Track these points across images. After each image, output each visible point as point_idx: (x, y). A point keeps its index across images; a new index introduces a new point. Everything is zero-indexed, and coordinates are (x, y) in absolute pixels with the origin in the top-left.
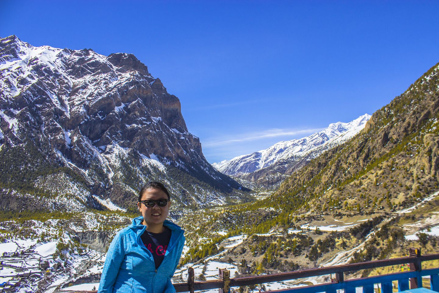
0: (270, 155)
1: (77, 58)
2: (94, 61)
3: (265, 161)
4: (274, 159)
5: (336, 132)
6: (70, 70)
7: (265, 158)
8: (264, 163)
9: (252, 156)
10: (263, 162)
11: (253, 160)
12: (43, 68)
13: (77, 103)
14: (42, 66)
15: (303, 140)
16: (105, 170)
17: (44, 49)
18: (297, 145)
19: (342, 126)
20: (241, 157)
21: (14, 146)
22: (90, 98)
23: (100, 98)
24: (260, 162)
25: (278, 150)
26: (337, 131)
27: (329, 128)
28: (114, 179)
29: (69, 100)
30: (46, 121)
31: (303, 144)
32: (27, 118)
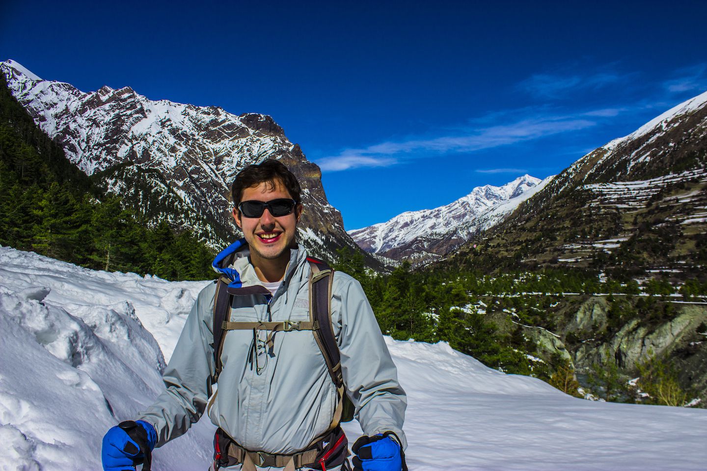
0: (391, 230)
1: (207, 118)
2: (229, 123)
3: (384, 239)
4: (396, 237)
5: (482, 200)
6: (204, 133)
7: (383, 235)
8: (382, 242)
9: (366, 232)
10: (382, 240)
11: (368, 237)
12: (180, 132)
13: (228, 173)
14: (178, 129)
15: (438, 211)
17: (166, 104)
18: (430, 218)
19: (493, 191)
24: (377, 240)
25: (402, 223)
26: (484, 197)
27: (472, 193)
29: (218, 170)
30: (208, 192)
31: (437, 216)
32: (193, 191)
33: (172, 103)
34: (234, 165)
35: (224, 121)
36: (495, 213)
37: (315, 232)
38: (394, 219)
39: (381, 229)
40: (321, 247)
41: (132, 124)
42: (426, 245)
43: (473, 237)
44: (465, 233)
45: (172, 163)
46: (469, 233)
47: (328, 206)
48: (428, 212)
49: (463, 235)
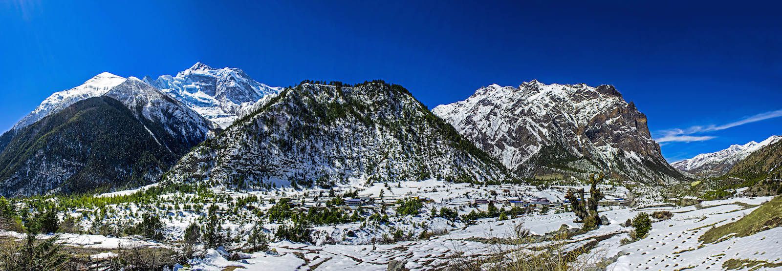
0: (694, 162)
1: (575, 90)
2: (587, 90)
3: (691, 166)
4: (696, 165)
5: (734, 151)
6: (572, 98)
7: (690, 164)
8: (690, 167)
9: (683, 162)
11: (683, 165)
12: (556, 97)
13: (581, 118)
14: (555, 96)
15: (715, 153)
16: (605, 161)
17: (554, 85)
18: (712, 156)
20: (676, 162)
21: (548, 145)
22: (589, 115)
23: (595, 115)
24: (688, 166)
25: (699, 159)
27: (729, 148)
28: (612, 167)
29: (575, 117)
30: (564, 129)
31: (715, 156)
32: (553, 128)
33: (557, 85)
34: (586, 114)
35: (585, 90)
36: (746, 152)
37: (638, 154)
38: (696, 157)
39: (689, 161)
40: (638, 163)
41: (529, 96)
42: (710, 167)
43: (735, 163)
44: (731, 161)
45: (544, 113)
46: (733, 161)
47: (650, 139)
48: (711, 154)
49: (730, 162)
